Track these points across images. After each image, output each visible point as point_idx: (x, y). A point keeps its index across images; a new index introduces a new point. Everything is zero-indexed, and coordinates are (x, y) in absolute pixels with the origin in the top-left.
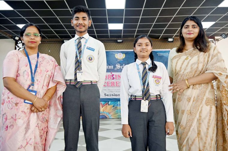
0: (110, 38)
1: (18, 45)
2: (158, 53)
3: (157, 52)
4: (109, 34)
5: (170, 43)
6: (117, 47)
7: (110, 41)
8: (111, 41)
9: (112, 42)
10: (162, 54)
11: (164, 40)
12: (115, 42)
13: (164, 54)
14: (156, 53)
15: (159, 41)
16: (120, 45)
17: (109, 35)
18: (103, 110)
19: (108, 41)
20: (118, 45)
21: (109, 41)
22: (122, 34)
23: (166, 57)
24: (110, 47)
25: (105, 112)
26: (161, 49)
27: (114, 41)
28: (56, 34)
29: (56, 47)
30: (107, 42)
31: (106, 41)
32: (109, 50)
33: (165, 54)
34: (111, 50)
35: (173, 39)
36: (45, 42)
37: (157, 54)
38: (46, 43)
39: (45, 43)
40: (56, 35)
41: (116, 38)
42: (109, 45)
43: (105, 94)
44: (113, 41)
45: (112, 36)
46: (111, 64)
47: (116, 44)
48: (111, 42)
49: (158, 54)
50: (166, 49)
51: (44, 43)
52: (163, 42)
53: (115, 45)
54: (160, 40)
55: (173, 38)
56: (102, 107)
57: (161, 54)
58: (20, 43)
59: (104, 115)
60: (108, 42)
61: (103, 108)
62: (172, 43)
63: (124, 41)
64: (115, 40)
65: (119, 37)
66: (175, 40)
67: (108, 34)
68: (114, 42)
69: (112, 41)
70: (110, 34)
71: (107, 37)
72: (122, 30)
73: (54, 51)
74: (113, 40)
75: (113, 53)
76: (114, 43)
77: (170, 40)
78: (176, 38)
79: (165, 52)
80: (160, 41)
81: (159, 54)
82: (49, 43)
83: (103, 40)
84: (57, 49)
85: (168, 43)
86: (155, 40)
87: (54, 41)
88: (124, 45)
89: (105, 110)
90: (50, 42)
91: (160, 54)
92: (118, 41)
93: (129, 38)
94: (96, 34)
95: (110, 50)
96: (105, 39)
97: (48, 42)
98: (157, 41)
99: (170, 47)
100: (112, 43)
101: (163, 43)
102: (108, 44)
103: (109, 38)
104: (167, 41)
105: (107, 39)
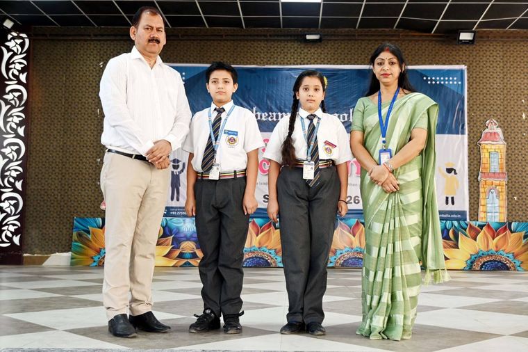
0: (284, 26)
1: (7, 44)
2: (427, 77)
3: (424, 73)
4: (281, 16)
5: (464, 47)
6: (302, 56)
7: (284, 36)
8: (288, 36)
9: (291, 40)
10: (439, 80)
11: (447, 37)
12: (298, 40)
13: (444, 80)
14: (422, 76)
15: (431, 41)
16: (313, 50)
17: (281, 19)
18: (260, 244)
19: (278, 36)
20: (306, 50)
21: (281, 36)
22: (321, 17)
23: (452, 88)
24: (282, 55)
25: (265, 249)
26: (437, 64)
27: (294, 36)
28: (124, 15)
30: (274, 41)
31: (270, 36)
32: (281, 64)
33: (449, 80)
34: (287, 64)
35: (473, 34)
36: (89, 36)
37: (425, 78)
38: (93, 40)
39: (89, 38)
40: (123, 17)
41: (300, 29)
42: (279, 50)
43: (264, 197)
44: (291, 36)
45: (288, 23)
46: (285, 107)
47: (302, 45)
48: (287, 41)
49: (427, 80)
50: (451, 64)
51: (86, 40)
52: (444, 41)
53: (299, 50)
54: (433, 36)
55: (474, 32)
56: (257, 236)
57: (436, 81)
58: (14, 38)
59: (262, 258)
60: (278, 41)
61: (260, 236)
62: (471, 47)
63: (326, 38)
64: (298, 35)
65: (312, 25)
66: (481, 37)
67: (279, 15)
68: (294, 41)
69: (289, 38)
70: (283, 15)
71: (275, 23)
72: (319, 4)
74: (293, 33)
75: (292, 74)
76: (296, 45)
77: (465, 36)
78: (485, 32)
79: (449, 73)
80: (437, 41)
81: (431, 80)
82: (99, 40)
83: (263, 33)
85: (457, 47)
86: (421, 36)
87: (115, 35)
88: (326, 51)
89: (265, 243)
90: (102, 35)
91: (433, 78)
92: (308, 37)
93: (339, 30)
94: (242, 16)
95: (284, 64)
96: (267, 31)
97: (96, 36)
98: (424, 41)
99: (464, 58)
100: (289, 45)
101: (444, 47)
102: (276, 45)
103: (280, 27)
104: (455, 39)
105: (274, 31)
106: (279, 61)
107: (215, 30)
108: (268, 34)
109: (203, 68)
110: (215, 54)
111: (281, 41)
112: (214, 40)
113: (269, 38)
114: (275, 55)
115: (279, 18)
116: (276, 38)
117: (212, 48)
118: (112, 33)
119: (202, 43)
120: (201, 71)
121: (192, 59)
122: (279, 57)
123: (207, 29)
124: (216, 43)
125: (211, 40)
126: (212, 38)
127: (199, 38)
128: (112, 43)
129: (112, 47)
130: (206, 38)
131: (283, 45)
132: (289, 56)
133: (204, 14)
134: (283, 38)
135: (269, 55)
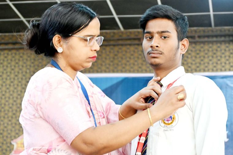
0: (216, 25)
4: (212, 13)
7: (216, 36)
8: (221, 36)
9: (225, 42)
17: (212, 16)
19: (208, 37)
21: (213, 36)
24: (215, 60)
27: (229, 36)
28: (22, 19)
29: (21, 63)
30: (204, 43)
31: (199, 37)
32: (213, 70)
34: (221, 70)
40: (22, 22)
42: (210, 54)
48: (221, 42)
60: (209, 42)
67: (209, 11)
69: (223, 39)
70: (214, 11)
71: (204, 22)
73: (12, 76)
74: (227, 32)
84: (24, 69)
96: (196, 31)
100: (223, 46)
102: (206, 47)
103: (210, 26)
105: (204, 31)
106: (211, 67)
107: (131, 33)
108: (196, 36)
109: (117, 78)
110: (132, 61)
111: (212, 42)
112: (130, 45)
113: (197, 39)
114: (206, 60)
115: (209, 15)
116: (206, 39)
117: (128, 55)
118: (10, 41)
119: (116, 48)
120: (115, 82)
121: (104, 68)
122: (211, 63)
123: (122, 32)
124: (132, 48)
125: (126, 45)
126: (129, 42)
127: (112, 43)
128: (10, 53)
129: (10, 57)
130: (120, 42)
131: (215, 47)
132: (223, 60)
133: (117, 14)
134: (215, 39)
135: (198, 60)
